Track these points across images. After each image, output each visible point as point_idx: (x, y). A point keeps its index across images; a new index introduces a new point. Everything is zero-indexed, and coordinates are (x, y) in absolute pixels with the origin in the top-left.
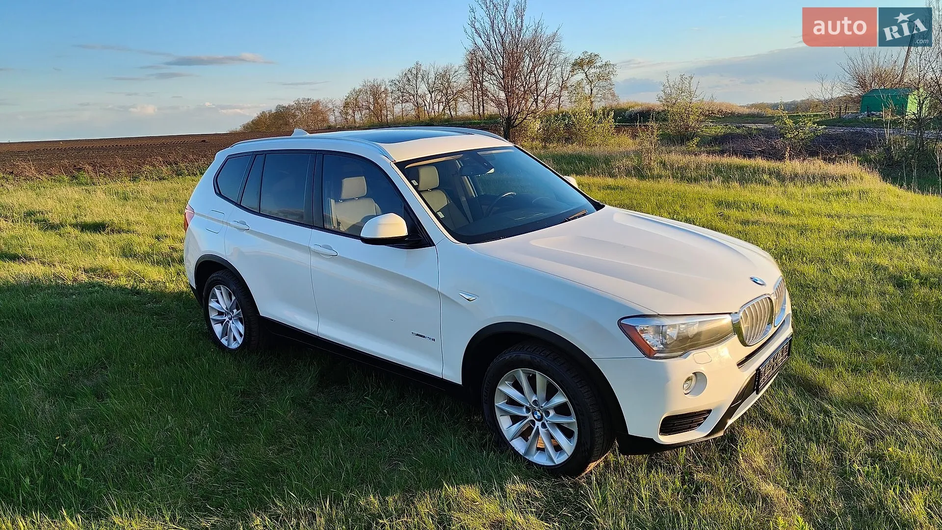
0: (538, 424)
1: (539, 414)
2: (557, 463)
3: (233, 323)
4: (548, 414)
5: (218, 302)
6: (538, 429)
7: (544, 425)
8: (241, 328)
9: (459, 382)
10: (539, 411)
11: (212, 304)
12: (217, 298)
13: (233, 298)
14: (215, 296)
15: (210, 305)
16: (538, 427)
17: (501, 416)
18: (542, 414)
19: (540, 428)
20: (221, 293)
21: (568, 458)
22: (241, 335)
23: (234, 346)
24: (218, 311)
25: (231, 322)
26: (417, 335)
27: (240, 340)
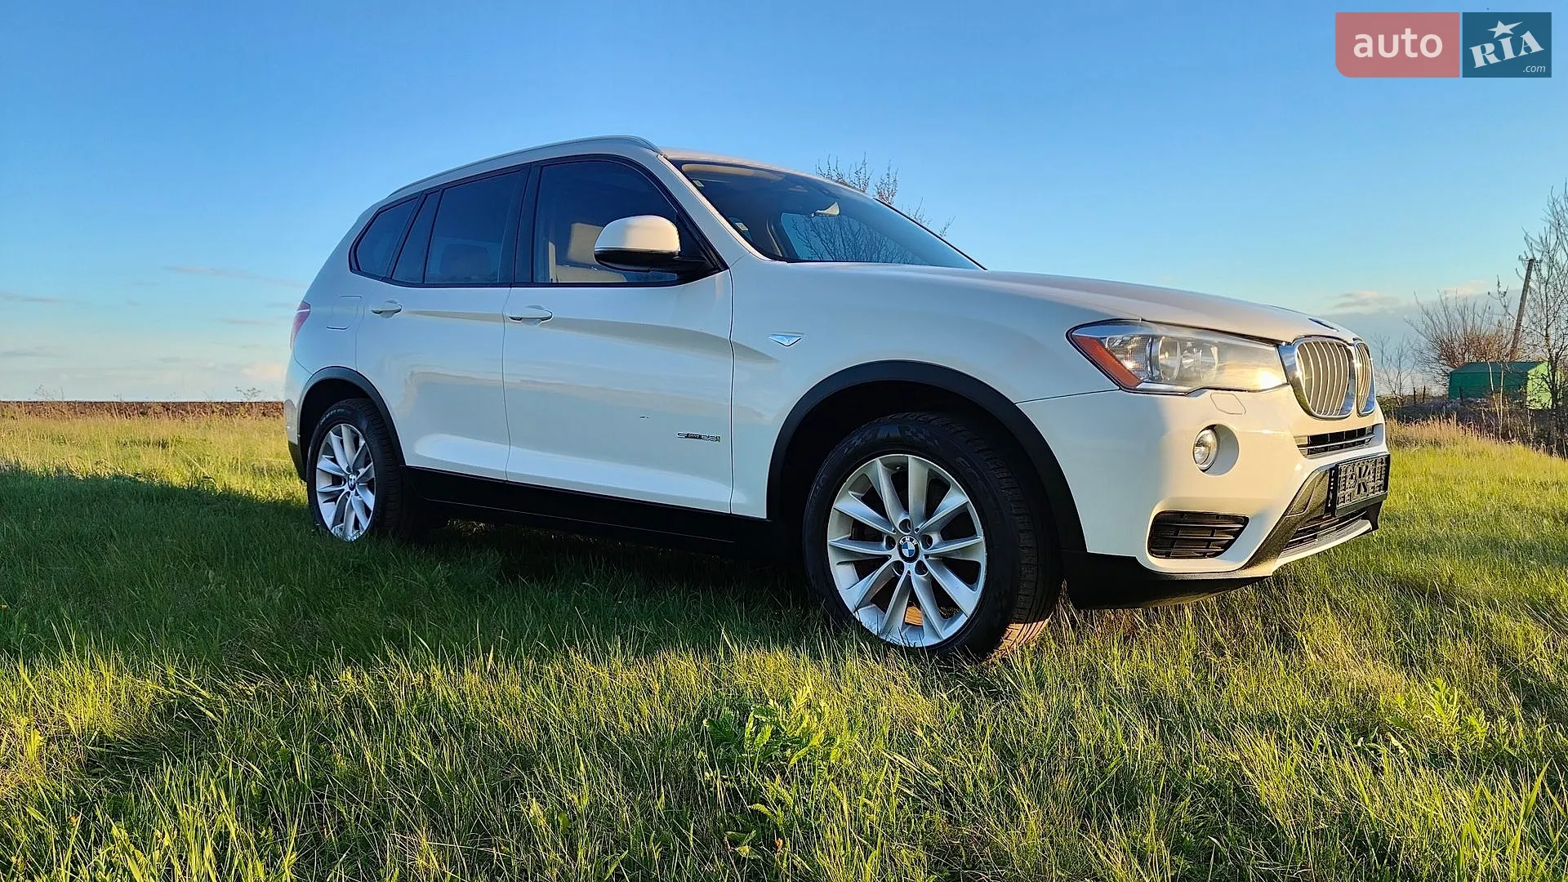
0: (910, 567)
1: (911, 546)
2: (945, 638)
3: (357, 494)
4: (927, 541)
5: (334, 460)
6: (908, 579)
7: (921, 568)
8: (370, 499)
9: (761, 513)
10: (911, 540)
11: (324, 463)
12: (334, 455)
13: (362, 442)
14: (329, 450)
15: (318, 466)
16: (909, 572)
18: (916, 546)
19: (913, 575)
20: (342, 442)
21: (968, 621)
22: (367, 511)
23: (352, 535)
24: (334, 476)
25: (353, 493)
27: (365, 524)
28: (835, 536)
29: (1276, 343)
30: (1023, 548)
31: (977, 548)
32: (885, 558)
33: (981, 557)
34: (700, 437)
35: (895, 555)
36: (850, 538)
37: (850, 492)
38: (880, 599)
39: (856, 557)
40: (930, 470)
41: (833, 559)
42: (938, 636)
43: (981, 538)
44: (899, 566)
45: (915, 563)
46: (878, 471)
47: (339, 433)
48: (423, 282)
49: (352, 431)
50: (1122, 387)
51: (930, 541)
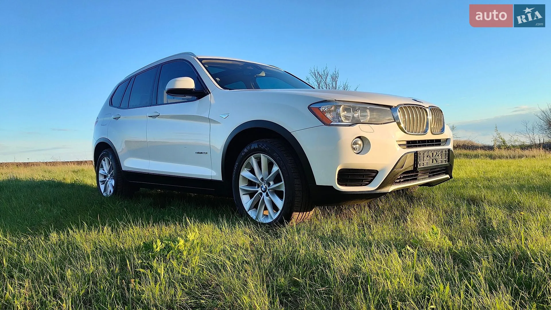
0: (264, 194)
4: (269, 185)
5: (104, 170)
8: (113, 182)
9: (220, 178)
10: (264, 185)
13: (111, 163)
15: (99, 172)
17: (243, 195)
18: (266, 187)
26: (198, 153)
28: (242, 185)
29: (390, 107)
30: (296, 184)
31: (282, 186)
32: (257, 191)
33: (283, 189)
34: (202, 153)
35: (260, 191)
36: (247, 185)
37: (245, 169)
38: (255, 206)
39: (249, 192)
40: (268, 159)
41: (241, 193)
42: (272, 218)
43: (283, 182)
44: (261, 194)
45: (266, 193)
46: (253, 160)
47: (104, 161)
48: (128, 107)
49: (108, 159)
50: (325, 124)
51: (270, 184)
